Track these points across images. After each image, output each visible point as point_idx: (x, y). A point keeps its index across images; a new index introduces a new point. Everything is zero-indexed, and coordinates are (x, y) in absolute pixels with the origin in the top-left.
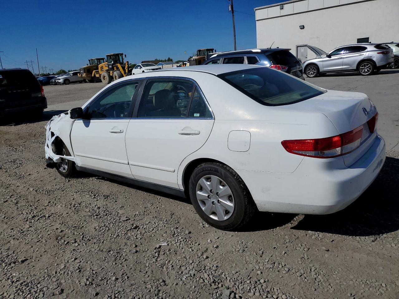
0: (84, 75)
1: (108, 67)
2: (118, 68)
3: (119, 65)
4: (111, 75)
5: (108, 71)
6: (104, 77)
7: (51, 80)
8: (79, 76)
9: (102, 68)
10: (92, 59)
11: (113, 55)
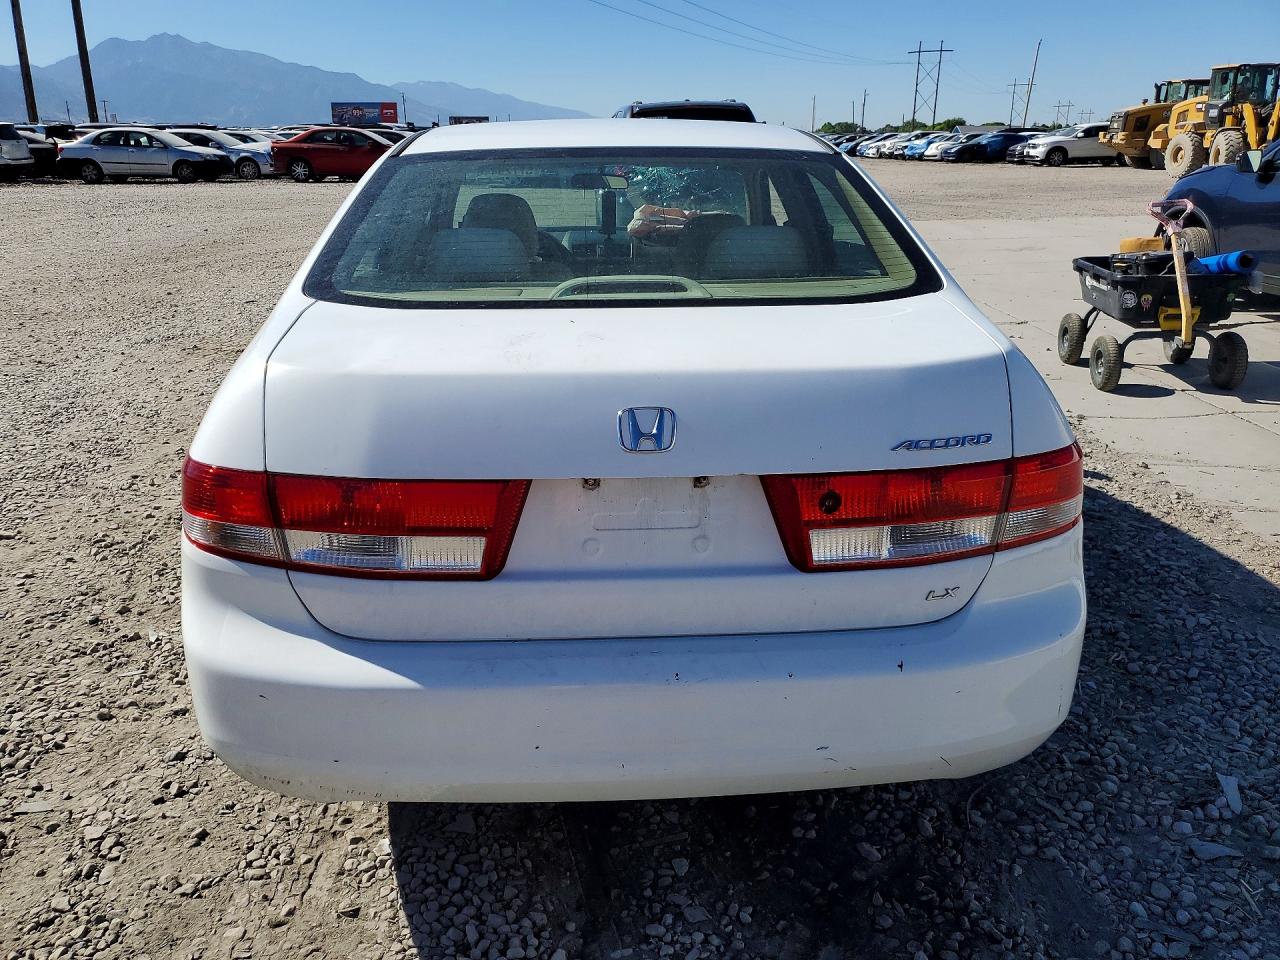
0: (1119, 138)
1: (1207, 112)
2: (1239, 120)
3: (1248, 110)
4: (1206, 144)
5: (1199, 131)
6: (1180, 149)
7: (1011, 148)
8: (1102, 140)
9: (1183, 115)
10: (1170, 83)
11: (1239, 70)
